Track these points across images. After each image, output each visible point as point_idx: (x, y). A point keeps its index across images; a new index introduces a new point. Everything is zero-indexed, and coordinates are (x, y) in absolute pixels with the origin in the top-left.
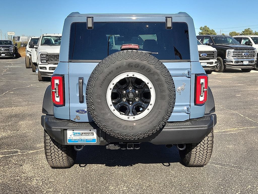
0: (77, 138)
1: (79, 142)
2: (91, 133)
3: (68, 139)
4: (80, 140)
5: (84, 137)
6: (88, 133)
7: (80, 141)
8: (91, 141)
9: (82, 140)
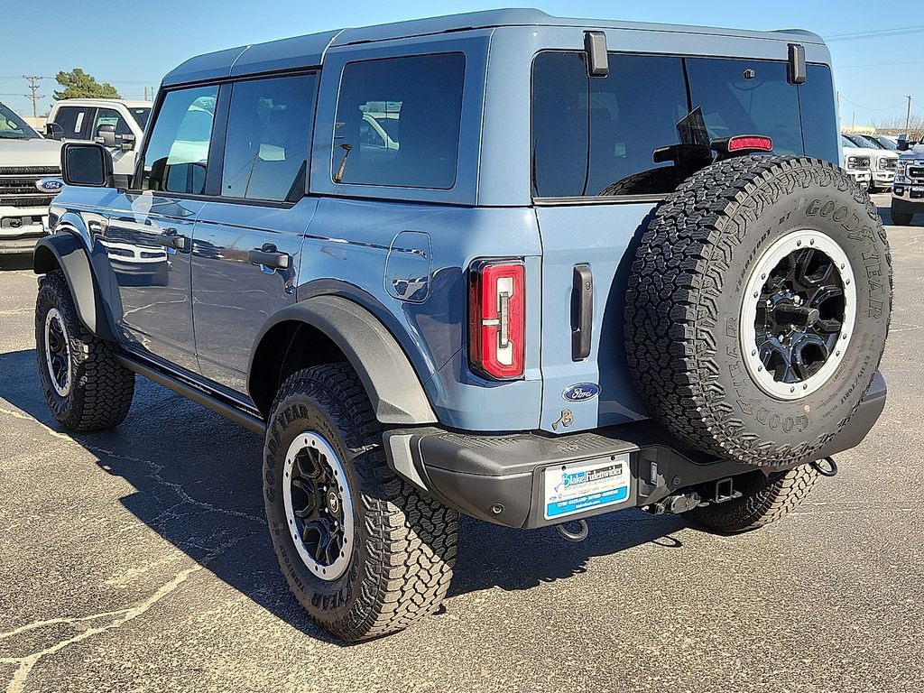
0: (576, 492)
1: (579, 506)
2: (617, 467)
3: (547, 501)
4: (584, 499)
5: (595, 486)
6: (607, 469)
7: (583, 503)
8: (612, 497)
9: (590, 498)
